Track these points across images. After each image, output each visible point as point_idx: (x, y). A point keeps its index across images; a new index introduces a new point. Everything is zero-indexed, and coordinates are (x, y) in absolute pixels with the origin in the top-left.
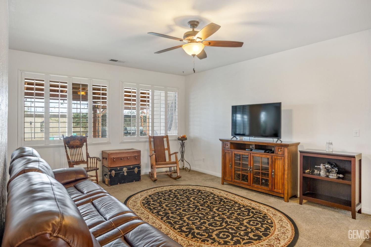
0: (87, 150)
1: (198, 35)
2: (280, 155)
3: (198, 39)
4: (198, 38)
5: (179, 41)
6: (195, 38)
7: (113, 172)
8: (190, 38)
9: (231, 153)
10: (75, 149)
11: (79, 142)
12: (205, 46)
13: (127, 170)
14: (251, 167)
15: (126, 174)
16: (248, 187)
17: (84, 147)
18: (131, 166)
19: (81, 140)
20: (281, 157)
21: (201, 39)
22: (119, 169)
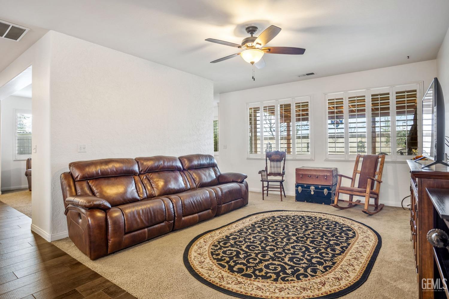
0: (284, 164)
1: (257, 41)
3: (257, 45)
4: (257, 43)
5: (238, 48)
6: (254, 44)
7: (300, 188)
8: (249, 44)
10: (276, 162)
11: (279, 156)
12: (264, 53)
13: (314, 189)
15: (312, 193)
17: (283, 162)
18: (319, 186)
19: (282, 155)
21: (260, 44)
22: (305, 186)
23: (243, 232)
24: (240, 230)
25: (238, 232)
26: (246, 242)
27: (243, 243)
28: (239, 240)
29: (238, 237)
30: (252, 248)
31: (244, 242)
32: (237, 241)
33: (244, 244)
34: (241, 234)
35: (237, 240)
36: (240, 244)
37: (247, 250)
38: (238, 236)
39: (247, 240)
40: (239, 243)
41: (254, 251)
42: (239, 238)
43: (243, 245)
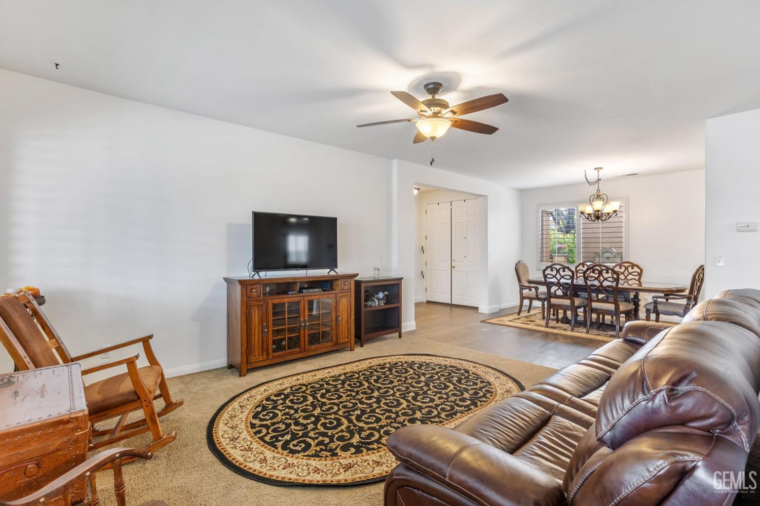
2: (346, 291)
9: (265, 305)
14: (306, 319)
16: (300, 355)
20: (347, 293)
23: (449, 411)
24: (452, 417)
25: (455, 414)
26: (447, 394)
27: (452, 392)
28: (456, 398)
29: (457, 402)
30: (441, 386)
31: (450, 394)
32: (458, 396)
33: (450, 392)
34: (452, 408)
35: (458, 398)
36: (455, 392)
37: (448, 384)
38: (458, 405)
39: (445, 396)
40: (457, 392)
41: (440, 383)
42: (456, 400)
43: (451, 390)
